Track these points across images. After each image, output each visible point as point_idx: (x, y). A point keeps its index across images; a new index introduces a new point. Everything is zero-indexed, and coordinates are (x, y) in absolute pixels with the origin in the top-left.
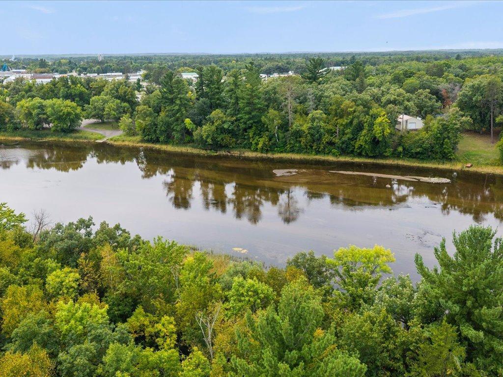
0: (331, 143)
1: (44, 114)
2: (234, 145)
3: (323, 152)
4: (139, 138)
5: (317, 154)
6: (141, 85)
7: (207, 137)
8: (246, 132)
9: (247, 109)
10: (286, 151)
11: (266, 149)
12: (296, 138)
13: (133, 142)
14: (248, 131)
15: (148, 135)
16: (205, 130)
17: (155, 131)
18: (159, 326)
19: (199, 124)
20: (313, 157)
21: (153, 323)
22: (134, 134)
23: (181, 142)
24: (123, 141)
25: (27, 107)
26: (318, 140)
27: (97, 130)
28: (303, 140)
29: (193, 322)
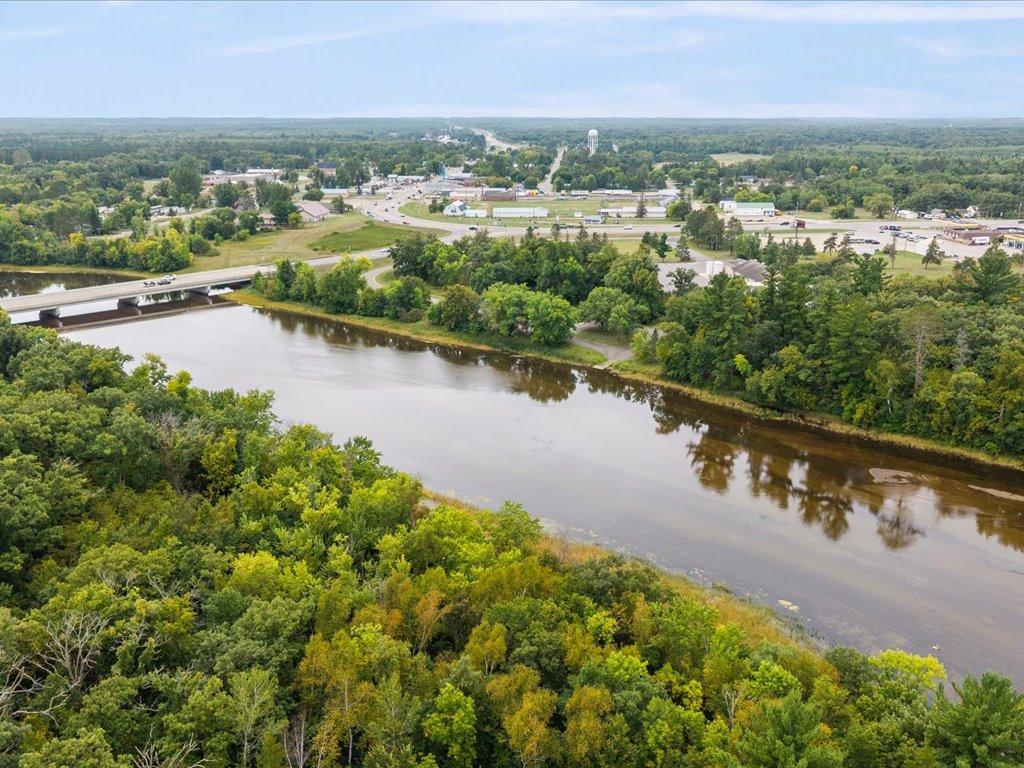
0: (985, 431)
1: (523, 315)
2: (812, 405)
3: (971, 445)
4: (658, 369)
5: (957, 445)
6: (667, 246)
7: (770, 389)
8: (836, 388)
9: (842, 353)
10: (902, 432)
11: (868, 422)
12: (924, 412)
13: (649, 375)
14: (840, 386)
15: (675, 369)
16: (768, 377)
17: (686, 364)
18: (687, 688)
19: (758, 366)
20: (949, 449)
21: (682, 683)
22: (652, 362)
23: (726, 388)
24: (635, 372)
25: (500, 302)
26: (961, 423)
27: (595, 345)
28: (936, 418)
29: (718, 691)
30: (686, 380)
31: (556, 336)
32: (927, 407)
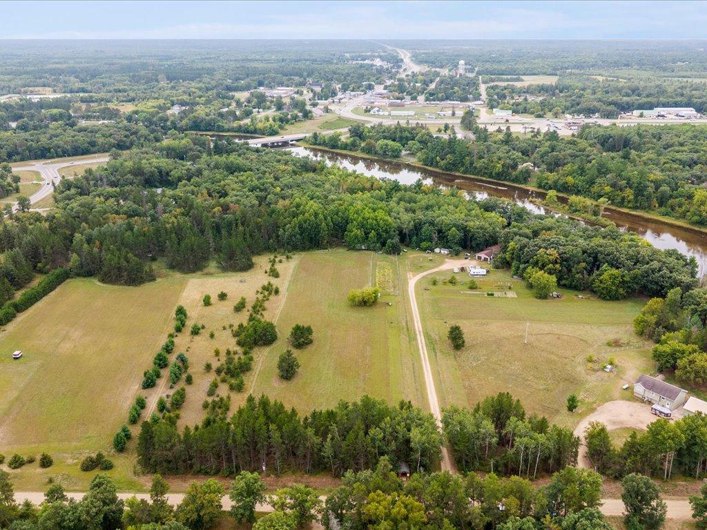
30: (427, 165)
31: (396, 154)
32: (475, 168)
